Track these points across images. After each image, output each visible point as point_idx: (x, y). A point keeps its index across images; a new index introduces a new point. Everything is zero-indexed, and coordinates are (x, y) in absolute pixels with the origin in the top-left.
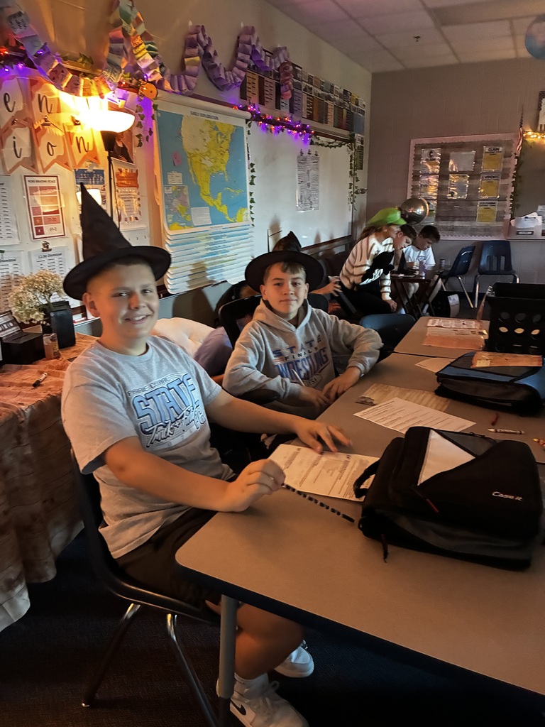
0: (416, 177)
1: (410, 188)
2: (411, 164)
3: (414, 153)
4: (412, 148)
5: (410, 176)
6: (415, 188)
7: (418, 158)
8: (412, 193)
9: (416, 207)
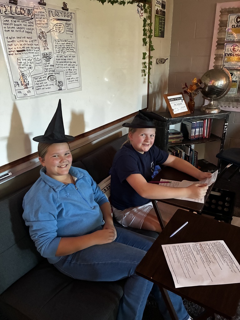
0: (221, 45)
1: (213, 57)
2: (216, 31)
3: (220, 18)
4: (218, 13)
5: (214, 44)
6: (218, 58)
7: (223, 24)
8: (214, 63)
9: (218, 79)
